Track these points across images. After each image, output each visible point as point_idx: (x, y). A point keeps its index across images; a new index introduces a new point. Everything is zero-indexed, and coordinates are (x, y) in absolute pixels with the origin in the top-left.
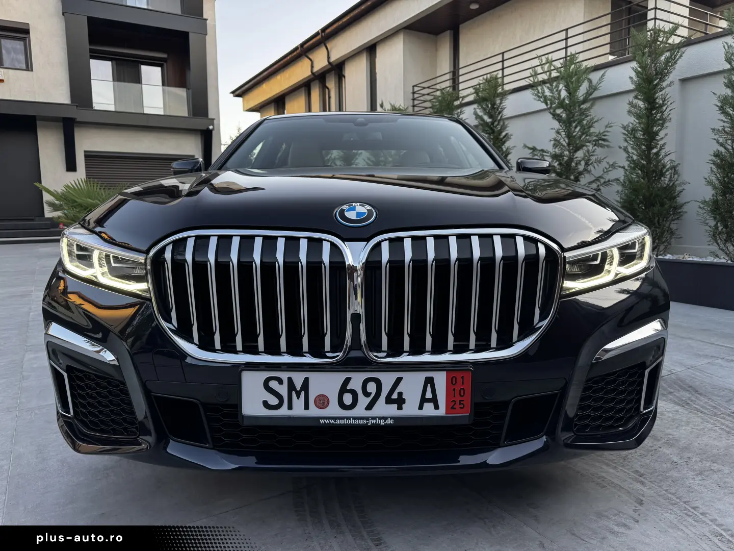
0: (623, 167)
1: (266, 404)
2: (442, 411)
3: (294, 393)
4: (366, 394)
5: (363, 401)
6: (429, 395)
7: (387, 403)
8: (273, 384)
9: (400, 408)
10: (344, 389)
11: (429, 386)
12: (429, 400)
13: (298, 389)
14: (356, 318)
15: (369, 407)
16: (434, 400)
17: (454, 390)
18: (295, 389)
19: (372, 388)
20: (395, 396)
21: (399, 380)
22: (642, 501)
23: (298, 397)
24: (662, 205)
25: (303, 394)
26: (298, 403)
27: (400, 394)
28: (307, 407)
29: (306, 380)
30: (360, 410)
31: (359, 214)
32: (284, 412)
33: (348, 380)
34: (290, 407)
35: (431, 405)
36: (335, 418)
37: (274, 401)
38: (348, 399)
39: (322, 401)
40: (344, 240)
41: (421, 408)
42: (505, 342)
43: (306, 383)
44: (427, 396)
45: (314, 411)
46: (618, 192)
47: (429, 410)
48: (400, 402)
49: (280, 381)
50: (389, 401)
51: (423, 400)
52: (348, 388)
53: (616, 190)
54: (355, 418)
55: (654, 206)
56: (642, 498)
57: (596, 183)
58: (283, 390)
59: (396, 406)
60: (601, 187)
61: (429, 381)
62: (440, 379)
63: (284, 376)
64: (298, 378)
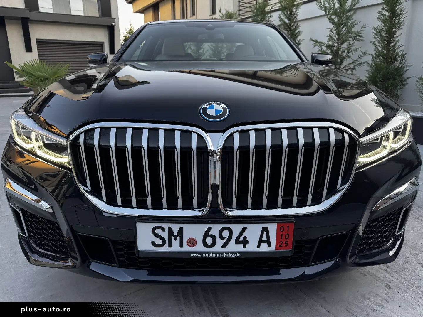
0: (372, 55)
1: (153, 244)
2: (273, 248)
3: (172, 237)
4: (222, 238)
5: (220, 242)
6: (265, 238)
7: (236, 243)
8: (158, 231)
9: (245, 246)
10: (207, 234)
11: (265, 233)
12: (264, 242)
13: (176, 235)
14: (215, 187)
15: (224, 246)
16: (268, 242)
17: (282, 235)
18: (173, 234)
19: (226, 234)
20: (241, 239)
21: (244, 229)
22: (390, 286)
23: (176, 240)
24: (394, 79)
25: (179, 237)
26: (176, 244)
27: (245, 238)
28: (181, 246)
29: (181, 229)
30: (217, 248)
31: (217, 111)
32: (166, 248)
33: (209, 229)
34: (170, 246)
35: (266, 244)
36: (201, 253)
37: (159, 242)
38: (209, 241)
39: (192, 242)
40: (206, 132)
41: (259, 246)
42: (317, 201)
43: (181, 230)
44: (263, 239)
45: (186, 248)
46: (367, 70)
47: (264, 247)
48: (245, 243)
49: (163, 229)
50: (237, 242)
51: (261, 242)
52: (210, 234)
53: (366, 70)
54: (214, 253)
55: (389, 80)
56: (389, 284)
57: (354, 65)
58: (165, 235)
59: (242, 245)
60: (356, 67)
61: (265, 229)
62: (273, 228)
63: (166, 226)
64: (175, 228)
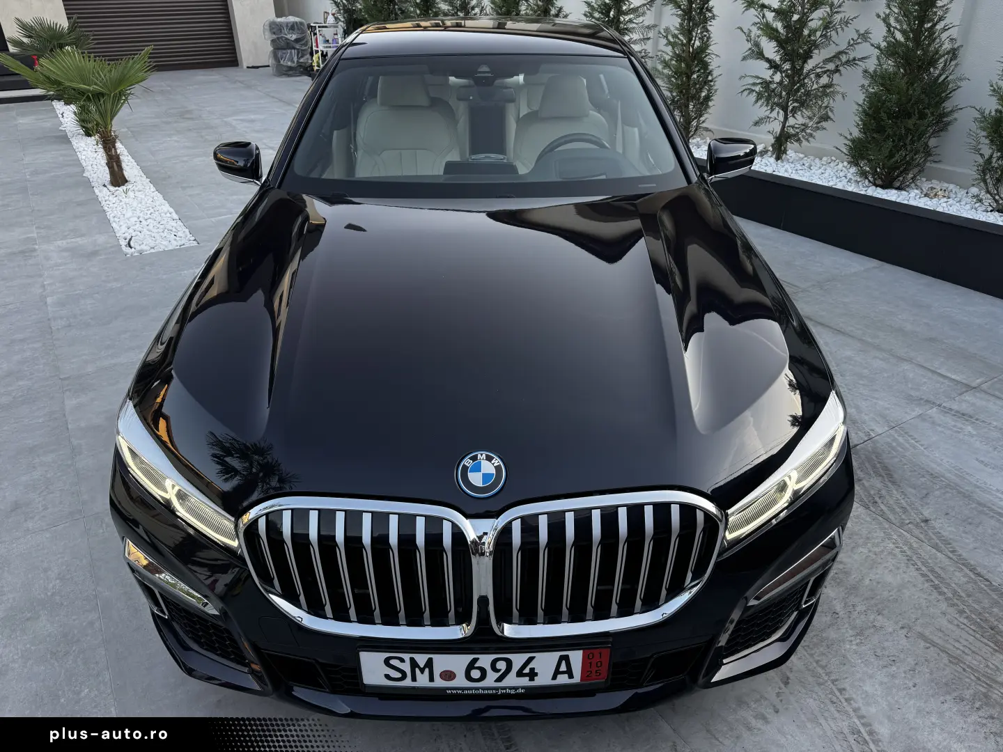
1: (387, 677)
2: (577, 678)
3: (417, 670)
4: (496, 670)
5: (492, 676)
6: (563, 668)
7: (518, 676)
8: (394, 662)
9: (532, 679)
10: (471, 666)
11: (564, 662)
12: (563, 673)
13: (422, 666)
14: (483, 600)
15: (499, 679)
16: (570, 673)
17: (591, 663)
18: (419, 667)
19: (502, 666)
20: (527, 671)
21: (531, 659)
22: (788, 678)
23: (422, 673)
24: (922, 116)
25: (427, 670)
26: (423, 678)
27: (532, 670)
28: (432, 679)
31: (486, 477)
32: (408, 682)
33: (475, 660)
34: (414, 679)
35: (566, 676)
36: (463, 689)
37: (396, 675)
38: (476, 674)
39: (448, 675)
40: (467, 516)
41: (554, 678)
42: (651, 603)
43: (430, 661)
44: (561, 670)
45: (439, 683)
47: (563, 679)
48: (532, 675)
49: (402, 660)
50: (520, 674)
51: (557, 672)
52: (476, 665)
54: (484, 689)
55: (910, 117)
59: (528, 678)
61: (566, 658)
62: (576, 657)
63: (406, 657)
64: (421, 659)
